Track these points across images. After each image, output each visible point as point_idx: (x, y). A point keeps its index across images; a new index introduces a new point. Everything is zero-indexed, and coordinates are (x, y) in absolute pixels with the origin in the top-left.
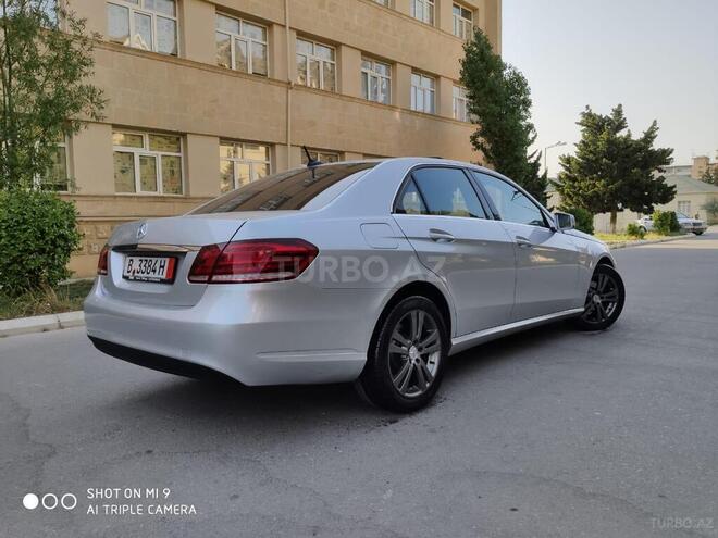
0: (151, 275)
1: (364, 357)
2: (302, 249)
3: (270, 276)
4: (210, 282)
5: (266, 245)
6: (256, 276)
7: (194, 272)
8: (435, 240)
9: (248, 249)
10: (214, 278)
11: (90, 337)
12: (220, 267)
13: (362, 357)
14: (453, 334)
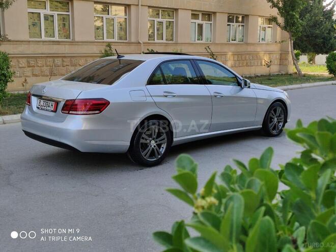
0: (48, 108)
1: (128, 144)
2: (103, 102)
3: (90, 112)
4: (69, 113)
5: (90, 101)
6: (85, 112)
7: (63, 109)
8: (166, 96)
9: (83, 102)
10: (70, 112)
11: (23, 130)
12: (72, 108)
13: (128, 143)
14: (174, 136)
